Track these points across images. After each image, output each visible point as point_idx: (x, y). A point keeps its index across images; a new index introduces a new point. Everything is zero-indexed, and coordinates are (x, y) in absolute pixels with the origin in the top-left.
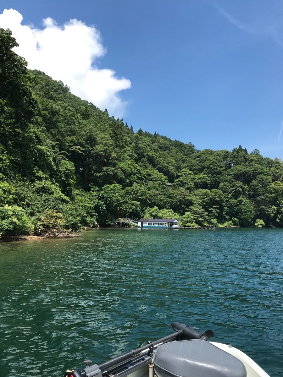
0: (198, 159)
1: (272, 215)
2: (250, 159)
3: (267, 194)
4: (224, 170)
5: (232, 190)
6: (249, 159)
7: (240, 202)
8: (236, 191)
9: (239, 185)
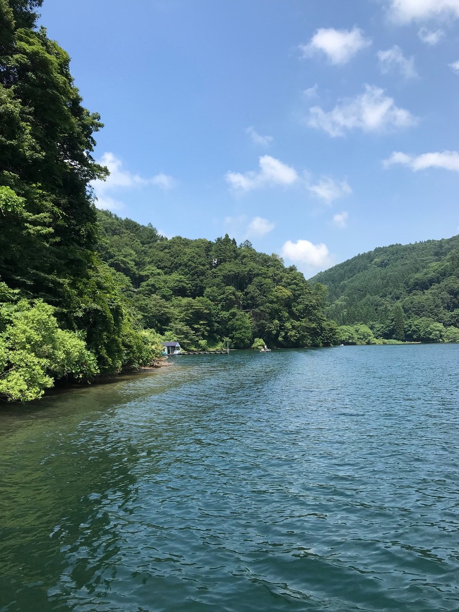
0: (167, 251)
1: (274, 332)
2: (242, 255)
3: (268, 304)
4: (207, 269)
5: (221, 299)
6: (240, 254)
7: (234, 315)
8: (227, 299)
9: (231, 291)
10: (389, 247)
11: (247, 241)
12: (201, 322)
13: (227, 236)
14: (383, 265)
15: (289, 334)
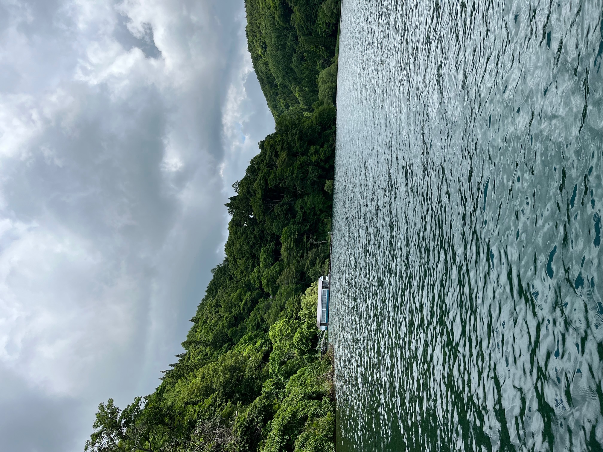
6: (245, 195)
10: (248, 38)
11: (233, 186)
12: (305, 240)
13: (228, 205)
14: (264, 47)
15: (323, 158)
